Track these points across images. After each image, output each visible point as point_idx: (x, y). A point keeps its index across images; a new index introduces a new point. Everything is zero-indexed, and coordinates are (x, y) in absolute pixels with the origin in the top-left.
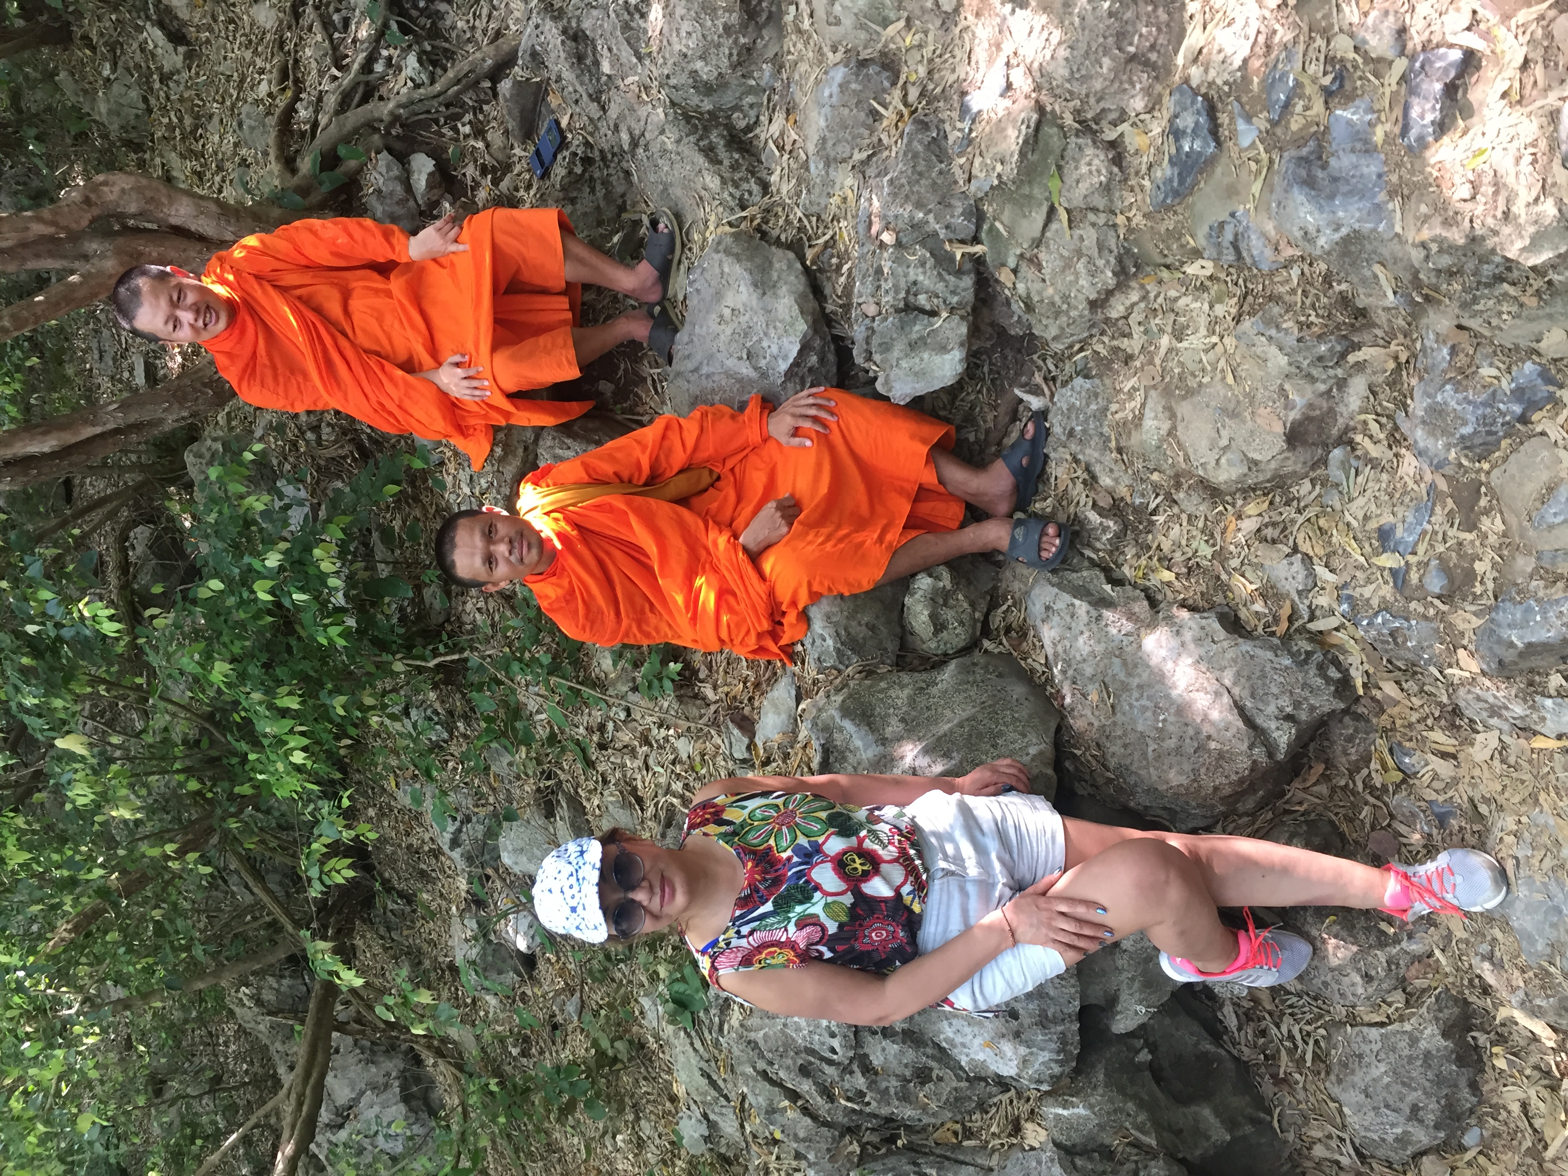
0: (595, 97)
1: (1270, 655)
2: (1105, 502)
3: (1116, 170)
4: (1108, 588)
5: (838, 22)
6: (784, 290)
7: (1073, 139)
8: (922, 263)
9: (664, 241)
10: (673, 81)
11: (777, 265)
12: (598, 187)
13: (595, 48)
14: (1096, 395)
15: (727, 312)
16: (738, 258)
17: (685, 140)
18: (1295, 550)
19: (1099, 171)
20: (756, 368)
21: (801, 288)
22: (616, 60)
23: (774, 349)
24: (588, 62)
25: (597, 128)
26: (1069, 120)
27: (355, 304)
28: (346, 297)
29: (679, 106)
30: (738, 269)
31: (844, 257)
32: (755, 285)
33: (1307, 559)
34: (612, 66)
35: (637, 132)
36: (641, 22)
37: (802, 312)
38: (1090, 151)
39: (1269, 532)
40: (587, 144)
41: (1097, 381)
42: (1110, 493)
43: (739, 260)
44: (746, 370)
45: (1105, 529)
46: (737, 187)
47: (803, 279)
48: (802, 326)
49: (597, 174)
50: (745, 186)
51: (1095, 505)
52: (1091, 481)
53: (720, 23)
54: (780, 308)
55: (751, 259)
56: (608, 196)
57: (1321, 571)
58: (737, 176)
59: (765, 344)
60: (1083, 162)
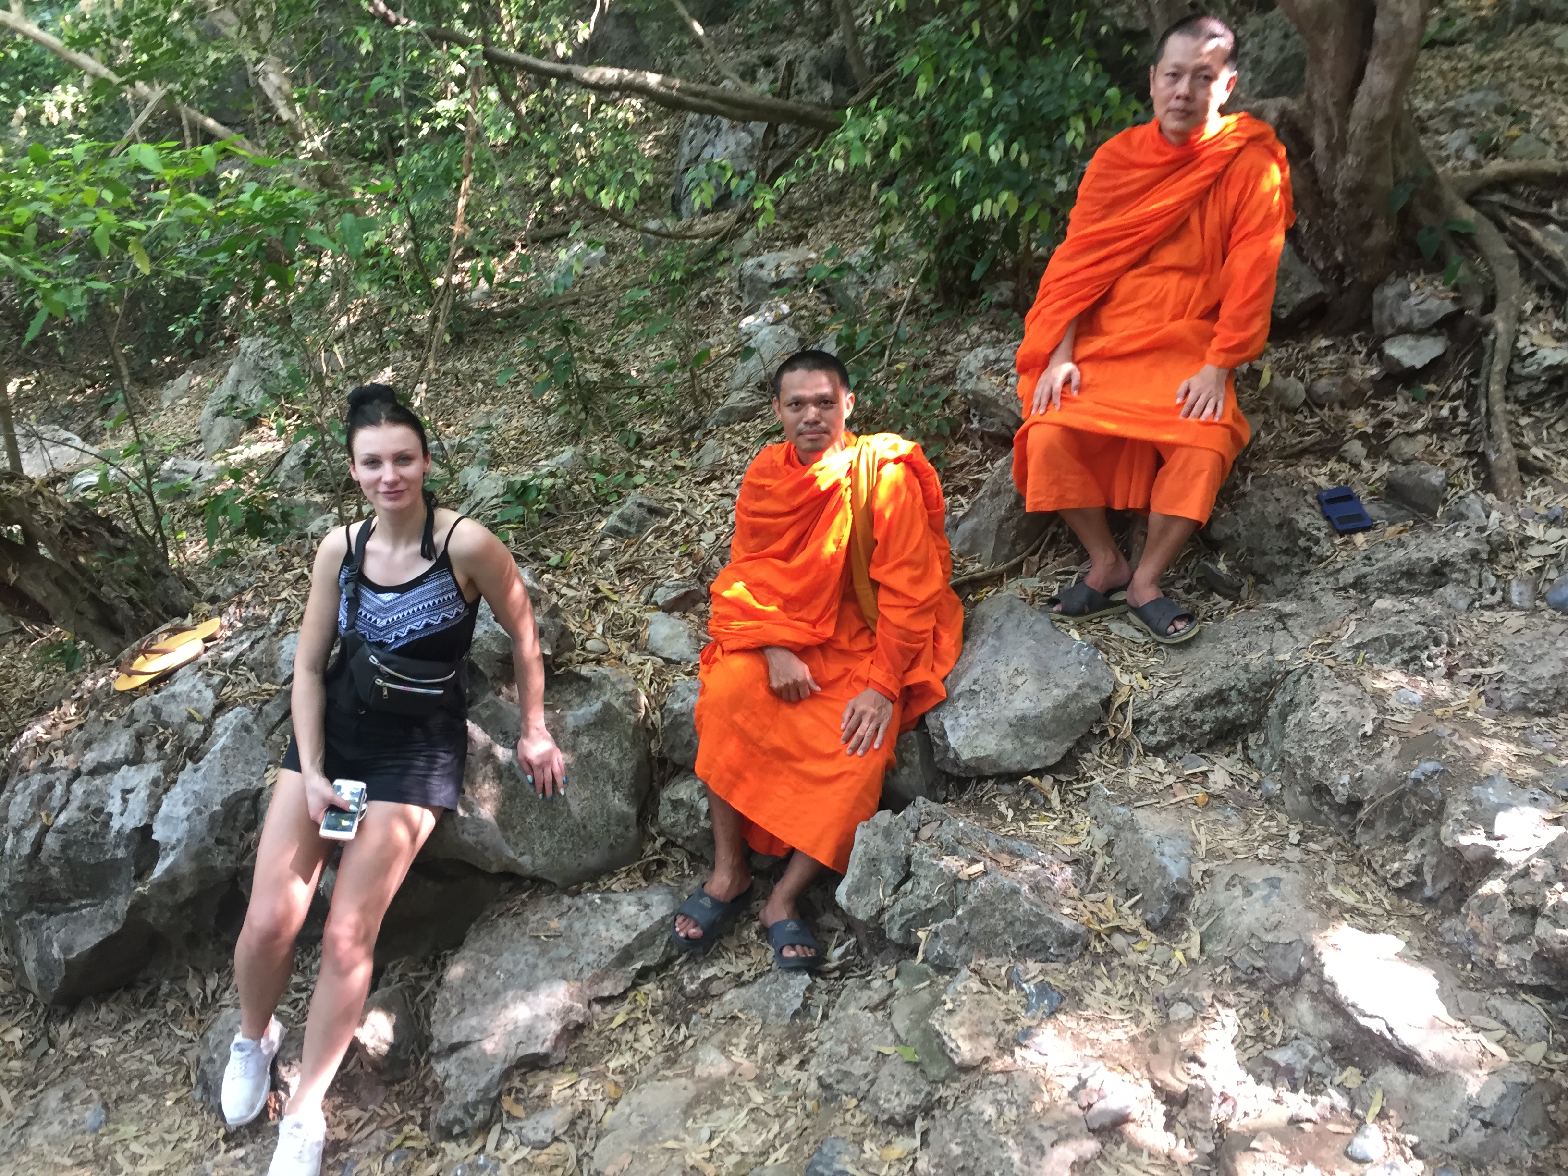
0: (1359, 584)
1: (482, 1085)
2: (715, 988)
3: (886, 1117)
4: (638, 965)
5: (1229, 886)
6: (1008, 745)
7: (927, 1089)
8: (927, 898)
9: (1163, 624)
10: (1304, 680)
11: (1042, 745)
12: (1285, 559)
13: (1418, 593)
14: (778, 1016)
15: (1019, 681)
16: (1064, 706)
17: (1243, 676)
18: (556, 1139)
19: (888, 1101)
20: (960, 695)
21: (1005, 764)
22: (1384, 614)
23: (963, 720)
24: (1403, 583)
25: (1328, 575)
26: (942, 1092)
27: (1173, 279)
28: (1186, 271)
29: (1283, 679)
30: (1047, 703)
31: (1022, 815)
32: (1023, 718)
33: (542, 1146)
34: (1380, 611)
35: (1290, 623)
36: (1398, 659)
37: (978, 759)
38: (909, 1099)
39: (582, 1123)
40: (1321, 559)
41: (787, 1021)
42: (720, 995)
43: (1056, 707)
44: (964, 684)
45: (692, 979)
46: (1162, 720)
47: (1015, 768)
48: (966, 755)
49: (1296, 561)
50: (1161, 729)
51: (715, 978)
52: (738, 981)
53: (1316, 754)
54: (990, 738)
55: (1056, 719)
56: (1272, 567)
57: (524, 1152)
58: (1176, 725)
59: (973, 712)
60: (904, 1089)
